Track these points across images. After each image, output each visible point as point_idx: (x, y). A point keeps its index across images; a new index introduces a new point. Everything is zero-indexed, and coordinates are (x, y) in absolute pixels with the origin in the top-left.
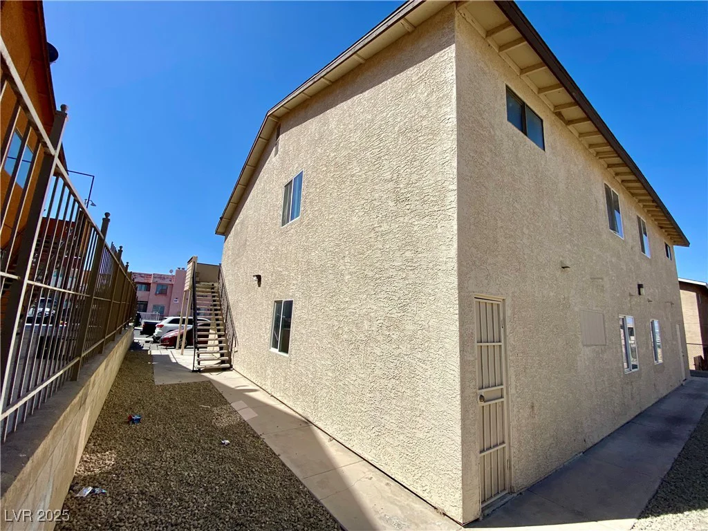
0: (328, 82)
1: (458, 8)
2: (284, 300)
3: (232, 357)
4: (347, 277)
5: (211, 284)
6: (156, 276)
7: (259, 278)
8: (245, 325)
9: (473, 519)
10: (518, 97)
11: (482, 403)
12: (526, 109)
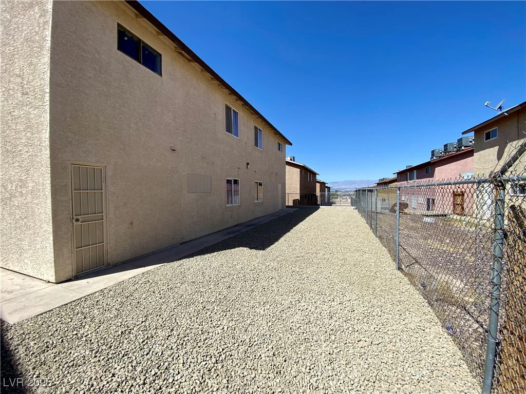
9: (65, 279)
10: (133, 34)
11: (79, 223)
12: (142, 44)
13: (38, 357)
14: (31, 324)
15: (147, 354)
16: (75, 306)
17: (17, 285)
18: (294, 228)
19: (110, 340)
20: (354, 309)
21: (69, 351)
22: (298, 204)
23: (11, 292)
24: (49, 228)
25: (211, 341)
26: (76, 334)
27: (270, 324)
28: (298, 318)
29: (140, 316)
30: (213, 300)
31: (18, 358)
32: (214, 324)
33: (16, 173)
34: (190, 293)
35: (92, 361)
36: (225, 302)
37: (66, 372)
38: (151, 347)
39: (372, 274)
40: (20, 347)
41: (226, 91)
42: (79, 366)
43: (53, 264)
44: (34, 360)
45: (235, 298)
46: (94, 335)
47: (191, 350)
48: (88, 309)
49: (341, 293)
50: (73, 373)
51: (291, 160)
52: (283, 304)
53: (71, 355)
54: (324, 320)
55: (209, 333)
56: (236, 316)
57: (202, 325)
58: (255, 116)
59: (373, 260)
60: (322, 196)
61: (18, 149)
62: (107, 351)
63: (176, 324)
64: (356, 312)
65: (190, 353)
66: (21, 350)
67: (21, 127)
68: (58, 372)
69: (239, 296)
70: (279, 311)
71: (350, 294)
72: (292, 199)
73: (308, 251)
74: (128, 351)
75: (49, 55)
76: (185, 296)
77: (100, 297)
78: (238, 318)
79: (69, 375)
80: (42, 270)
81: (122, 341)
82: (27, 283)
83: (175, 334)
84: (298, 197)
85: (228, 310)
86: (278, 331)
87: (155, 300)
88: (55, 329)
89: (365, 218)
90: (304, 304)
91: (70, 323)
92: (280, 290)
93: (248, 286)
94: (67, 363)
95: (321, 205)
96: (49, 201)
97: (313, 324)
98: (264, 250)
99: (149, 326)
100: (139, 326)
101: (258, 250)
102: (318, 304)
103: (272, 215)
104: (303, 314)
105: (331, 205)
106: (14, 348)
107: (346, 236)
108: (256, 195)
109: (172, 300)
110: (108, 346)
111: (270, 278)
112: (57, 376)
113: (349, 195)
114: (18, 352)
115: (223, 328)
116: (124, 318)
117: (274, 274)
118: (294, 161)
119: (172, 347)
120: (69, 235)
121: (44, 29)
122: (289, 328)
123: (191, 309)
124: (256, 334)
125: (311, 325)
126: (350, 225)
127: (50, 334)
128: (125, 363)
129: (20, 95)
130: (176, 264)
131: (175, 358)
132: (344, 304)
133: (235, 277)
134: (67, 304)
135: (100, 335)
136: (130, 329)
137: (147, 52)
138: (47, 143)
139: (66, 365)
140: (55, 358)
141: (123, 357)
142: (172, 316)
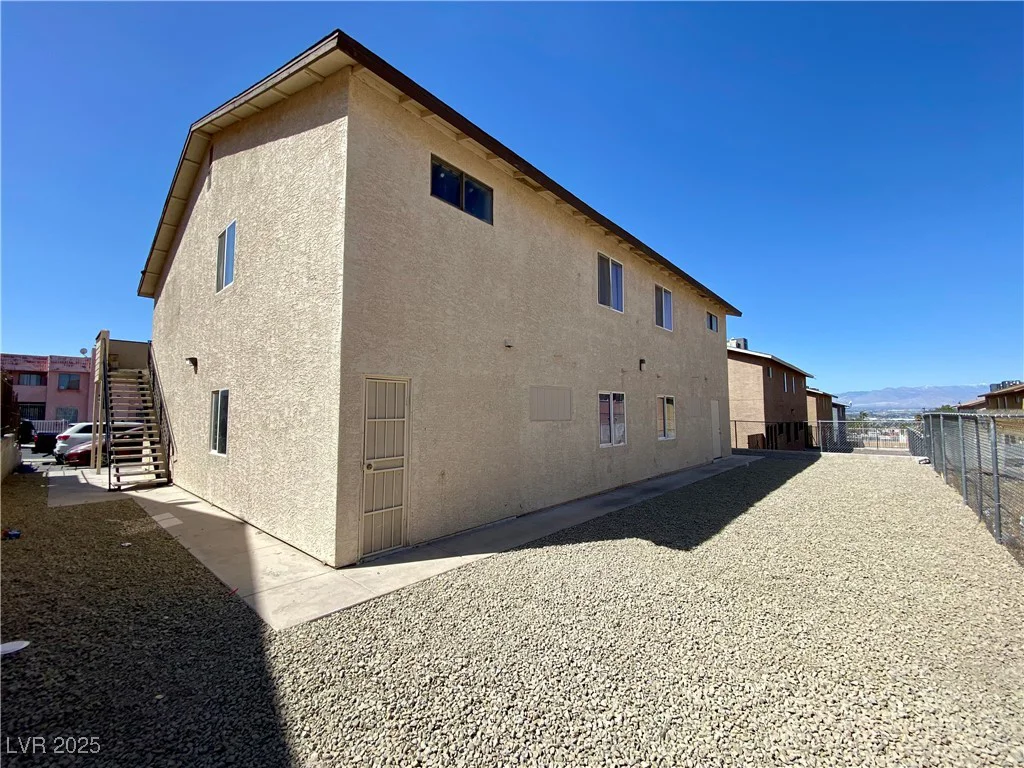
0: (255, 109)
1: (354, 74)
2: (221, 390)
3: (171, 469)
4: (274, 360)
5: (137, 371)
6: (54, 360)
7: (194, 361)
8: (183, 425)
9: (347, 563)
10: (452, 166)
11: (371, 471)
12: (465, 180)
13: (310, 699)
14: (301, 636)
15: (473, 736)
16: (362, 613)
17: (284, 564)
18: (757, 504)
19: (412, 689)
20: (949, 738)
21: (354, 697)
22: (760, 445)
23: (278, 575)
24: (332, 477)
25: (589, 739)
26: (363, 667)
27: (718, 733)
28: (791, 733)
29: (459, 654)
30: (588, 649)
31: (282, 693)
32: (594, 703)
33: (296, 392)
34: (541, 624)
35: (387, 725)
36: (612, 658)
37: (348, 737)
38: (478, 722)
39: (996, 646)
40: (286, 674)
41: (600, 229)
42: (367, 729)
43: (334, 537)
44: (303, 703)
45: (634, 653)
46: (389, 674)
47: (552, 751)
48: (379, 623)
49: (907, 688)
50: (358, 741)
51: (738, 346)
52: (747, 690)
53: (356, 704)
54: (862, 753)
55: (583, 719)
56: (638, 695)
57: (569, 700)
58: (656, 267)
59: (997, 609)
60: (826, 428)
61: (301, 358)
62: (409, 712)
63: (520, 685)
64: (954, 746)
65: (549, 756)
66: (287, 680)
67: (305, 327)
68: (336, 734)
69: (641, 650)
70: (738, 706)
71: (933, 694)
72: (746, 435)
73: (800, 567)
74: (440, 721)
75: (343, 220)
76: (532, 627)
77: (396, 604)
78: (643, 702)
79: (351, 743)
80: (318, 543)
81: (431, 698)
82: (297, 563)
83: (519, 706)
84: (761, 430)
85: (620, 677)
86: (741, 757)
87: (481, 626)
88: (334, 652)
89: (958, 487)
90: (802, 701)
91: (354, 644)
92: (737, 653)
93: (659, 631)
94: (349, 719)
95: (825, 450)
96: (336, 436)
97: (833, 759)
98: (687, 550)
99: (474, 679)
100: (457, 674)
101: (674, 548)
102: (843, 708)
103: (700, 469)
104: (803, 728)
105: (850, 451)
106: (278, 676)
107: (907, 536)
108: (660, 423)
109: (510, 632)
110: (410, 701)
111: (710, 620)
112: (334, 741)
113: (903, 426)
114: (282, 683)
115: (613, 718)
116: (434, 651)
117: (717, 611)
118: (746, 348)
119: (516, 733)
120: (358, 490)
121: (337, 183)
122: (770, 755)
123: (546, 658)
124: (689, 751)
125: (826, 759)
126: (916, 506)
127: (327, 658)
128: (437, 744)
129: (305, 280)
130: (513, 556)
131: (522, 758)
132: (918, 719)
133: (629, 605)
134: (350, 608)
135: (398, 676)
136: (444, 677)
137: (471, 190)
138: (338, 348)
139: (348, 723)
140: (332, 706)
141: (434, 729)
142: (512, 665)
